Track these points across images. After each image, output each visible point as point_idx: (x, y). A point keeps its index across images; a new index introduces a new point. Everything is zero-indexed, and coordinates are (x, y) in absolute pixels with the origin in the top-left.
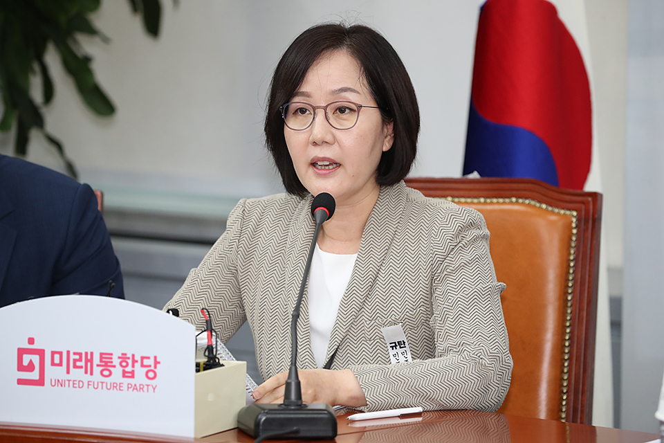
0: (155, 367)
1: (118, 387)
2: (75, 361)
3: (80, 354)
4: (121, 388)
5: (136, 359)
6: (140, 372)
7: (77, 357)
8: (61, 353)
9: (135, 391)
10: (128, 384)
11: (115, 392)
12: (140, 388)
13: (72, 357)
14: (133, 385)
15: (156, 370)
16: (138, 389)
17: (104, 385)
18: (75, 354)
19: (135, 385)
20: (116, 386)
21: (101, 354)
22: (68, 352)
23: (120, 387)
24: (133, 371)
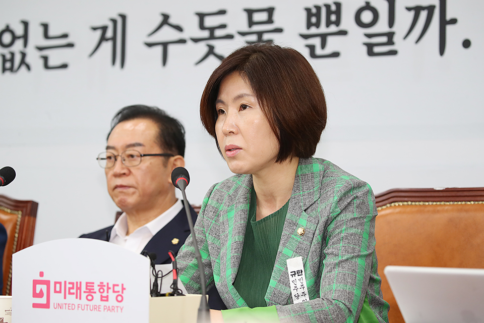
0: (122, 293)
1: (97, 309)
2: (70, 289)
3: (73, 284)
4: (100, 310)
5: (110, 286)
6: (112, 296)
7: (71, 286)
8: (60, 283)
9: (109, 311)
10: (105, 306)
11: (95, 312)
12: (112, 309)
13: (68, 286)
14: (108, 307)
15: (123, 295)
16: (111, 309)
17: (89, 307)
18: (70, 283)
19: (109, 307)
20: (96, 308)
21: (87, 283)
22: (65, 282)
23: (99, 308)
24: (108, 296)
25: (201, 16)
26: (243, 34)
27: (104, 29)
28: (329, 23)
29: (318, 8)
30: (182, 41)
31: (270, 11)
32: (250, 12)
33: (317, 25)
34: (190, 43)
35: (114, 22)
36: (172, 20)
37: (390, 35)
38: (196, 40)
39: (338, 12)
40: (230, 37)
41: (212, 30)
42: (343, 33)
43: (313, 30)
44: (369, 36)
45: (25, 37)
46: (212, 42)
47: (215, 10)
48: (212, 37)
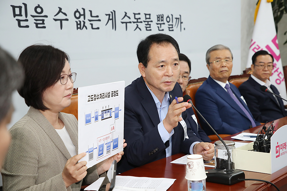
25: (135, 14)
26: (145, 22)
27: (109, 15)
28: (162, 20)
29: (159, 15)
30: (130, 22)
31: (150, 15)
32: (146, 15)
33: (159, 21)
34: (132, 23)
35: (112, 13)
36: (127, 15)
37: (172, 25)
38: (134, 22)
39: (163, 17)
40: (141, 22)
41: (137, 19)
42: (164, 24)
43: (159, 22)
44: (169, 25)
45: (84, 15)
46: (138, 23)
47: (137, 13)
48: (137, 22)
